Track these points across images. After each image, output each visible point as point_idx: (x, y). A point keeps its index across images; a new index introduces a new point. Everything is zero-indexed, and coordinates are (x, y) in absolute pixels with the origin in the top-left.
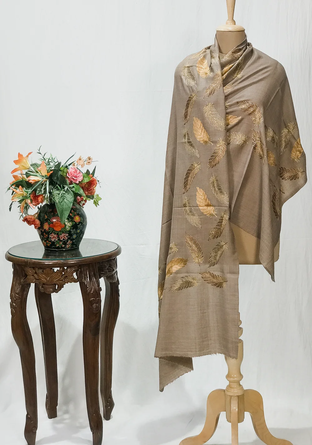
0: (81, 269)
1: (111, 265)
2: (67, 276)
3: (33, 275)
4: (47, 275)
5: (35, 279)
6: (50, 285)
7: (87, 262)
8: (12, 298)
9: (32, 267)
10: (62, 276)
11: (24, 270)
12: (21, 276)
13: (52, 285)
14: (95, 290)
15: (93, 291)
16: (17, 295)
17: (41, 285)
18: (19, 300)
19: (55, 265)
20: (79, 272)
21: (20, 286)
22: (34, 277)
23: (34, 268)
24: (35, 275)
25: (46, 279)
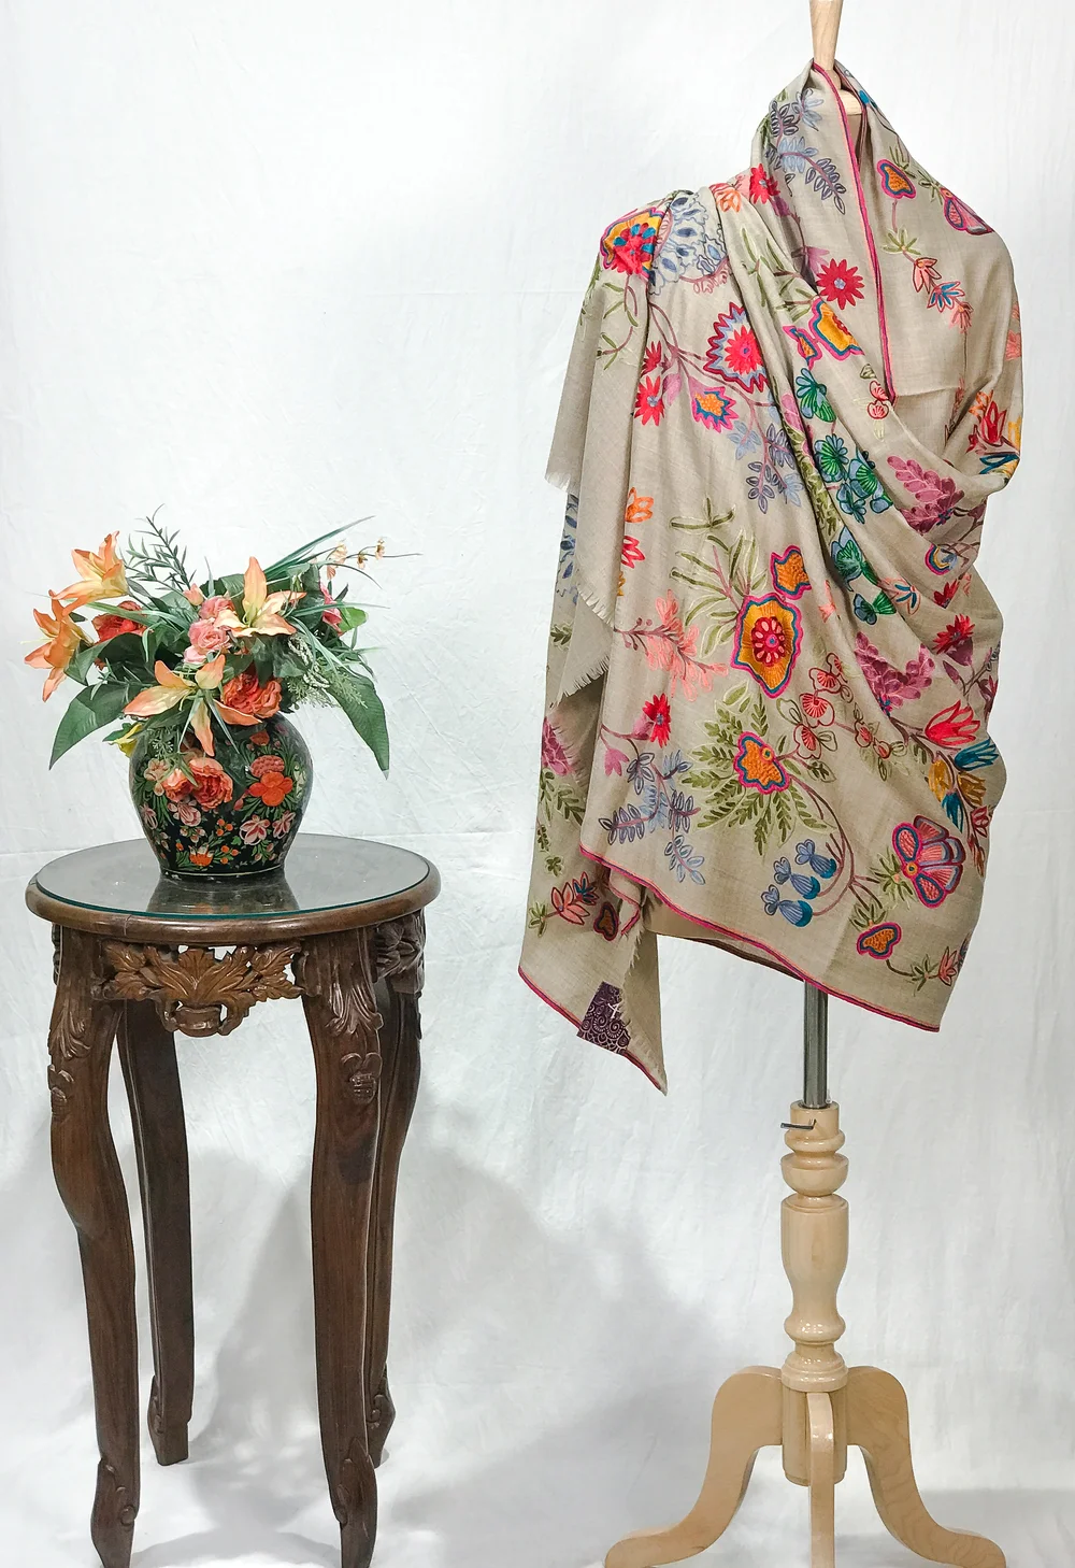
0: (311, 950)
1: (410, 935)
2: (260, 977)
3: (138, 973)
4: (192, 971)
5: (148, 987)
6: (203, 1007)
7: (333, 926)
8: (57, 1052)
9: (133, 944)
10: (244, 976)
11: (103, 954)
12: (93, 975)
13: (210, 1006)
14: (360, 1026)
15: (353, 1026)
16: (76, 1042)
17: (168, 1007)
18: (82, 1061)
19: (221, 939)
20: (303, 962)
21: (86, 1009)
22: (142, 976)
23: (140, 946)
24: (147, 972)
25: (188, 987)
